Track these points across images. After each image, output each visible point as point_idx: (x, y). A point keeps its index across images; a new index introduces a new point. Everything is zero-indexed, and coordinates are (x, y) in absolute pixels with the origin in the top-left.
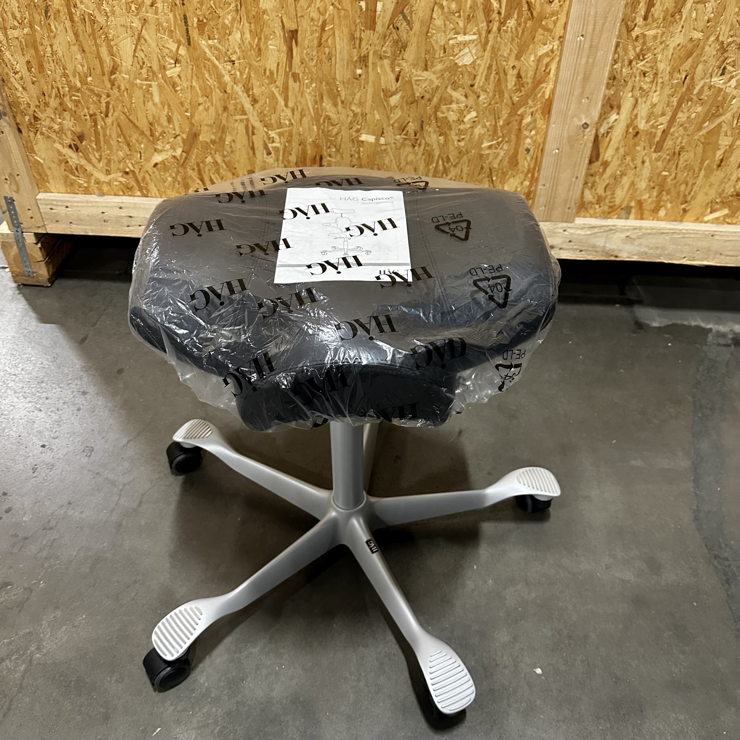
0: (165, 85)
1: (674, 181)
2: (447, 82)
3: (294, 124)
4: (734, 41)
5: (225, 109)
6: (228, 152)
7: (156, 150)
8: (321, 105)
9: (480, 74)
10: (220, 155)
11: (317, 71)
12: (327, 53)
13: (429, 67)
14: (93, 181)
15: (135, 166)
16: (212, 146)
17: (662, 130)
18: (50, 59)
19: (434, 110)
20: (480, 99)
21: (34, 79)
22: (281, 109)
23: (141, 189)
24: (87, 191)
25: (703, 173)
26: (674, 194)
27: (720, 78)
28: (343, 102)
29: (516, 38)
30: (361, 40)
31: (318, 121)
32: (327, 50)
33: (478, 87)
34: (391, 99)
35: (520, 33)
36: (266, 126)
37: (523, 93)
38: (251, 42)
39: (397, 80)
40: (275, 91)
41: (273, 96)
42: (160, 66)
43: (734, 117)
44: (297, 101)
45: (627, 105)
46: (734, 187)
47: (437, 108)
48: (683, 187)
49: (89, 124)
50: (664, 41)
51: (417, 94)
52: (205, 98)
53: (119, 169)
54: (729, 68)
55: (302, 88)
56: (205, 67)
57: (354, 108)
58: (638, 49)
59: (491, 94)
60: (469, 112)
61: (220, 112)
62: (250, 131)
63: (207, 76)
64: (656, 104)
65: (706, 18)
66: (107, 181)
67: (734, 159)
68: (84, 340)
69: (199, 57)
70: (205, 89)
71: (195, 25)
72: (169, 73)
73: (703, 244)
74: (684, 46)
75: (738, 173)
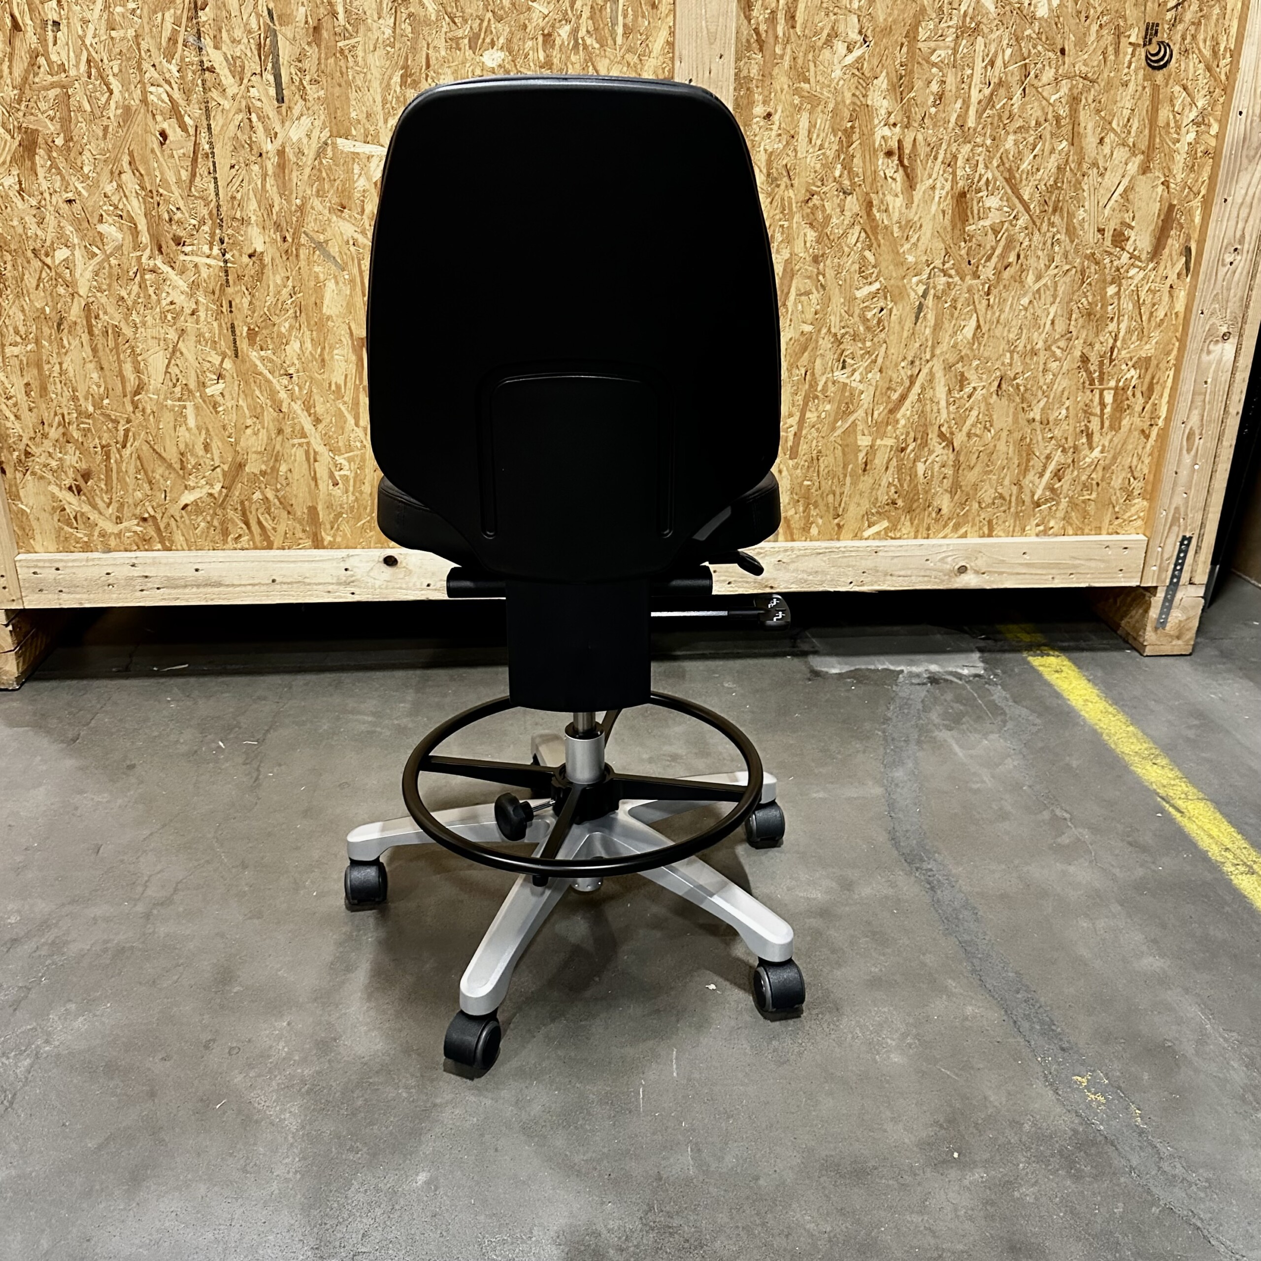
0: (204, 405)
1: (819, 492)
3: (367, 446)
5: (280, 431)
6: (282, 485)
7: (186, 487)
10: (271, 489)
14: (96, 534)
15: (157, 510)
16: (262, 478)
18: (57, 380)
21: (33, 405)
22: (349, 429)
23: (162, 542)
24: (87, 548)
25: (848, 479)
26: (822, 507)
27: (842, 373)
36: (331, 450)
38: (313, 352)
40: (343, 408)
41: (340, 414)
42: (198, 382)
43: (867, 413)
46: (888, 494)
48: (831, 497)
49: (99, 458)
52: (255, 420)
53: (134, 515)
54: (849, 361)
56: (255, 382)
61: (273, 436)
63: (257, 393)
65: (813, 310)
66: (116, 532)
67: (879, 461)
68: (74, 740)
69: (248, 370)
70: (255, 408)
71: (245, 334)
72: (209, 391)
73: (868, 563)
74: (799, 340)
75: (887, 477)
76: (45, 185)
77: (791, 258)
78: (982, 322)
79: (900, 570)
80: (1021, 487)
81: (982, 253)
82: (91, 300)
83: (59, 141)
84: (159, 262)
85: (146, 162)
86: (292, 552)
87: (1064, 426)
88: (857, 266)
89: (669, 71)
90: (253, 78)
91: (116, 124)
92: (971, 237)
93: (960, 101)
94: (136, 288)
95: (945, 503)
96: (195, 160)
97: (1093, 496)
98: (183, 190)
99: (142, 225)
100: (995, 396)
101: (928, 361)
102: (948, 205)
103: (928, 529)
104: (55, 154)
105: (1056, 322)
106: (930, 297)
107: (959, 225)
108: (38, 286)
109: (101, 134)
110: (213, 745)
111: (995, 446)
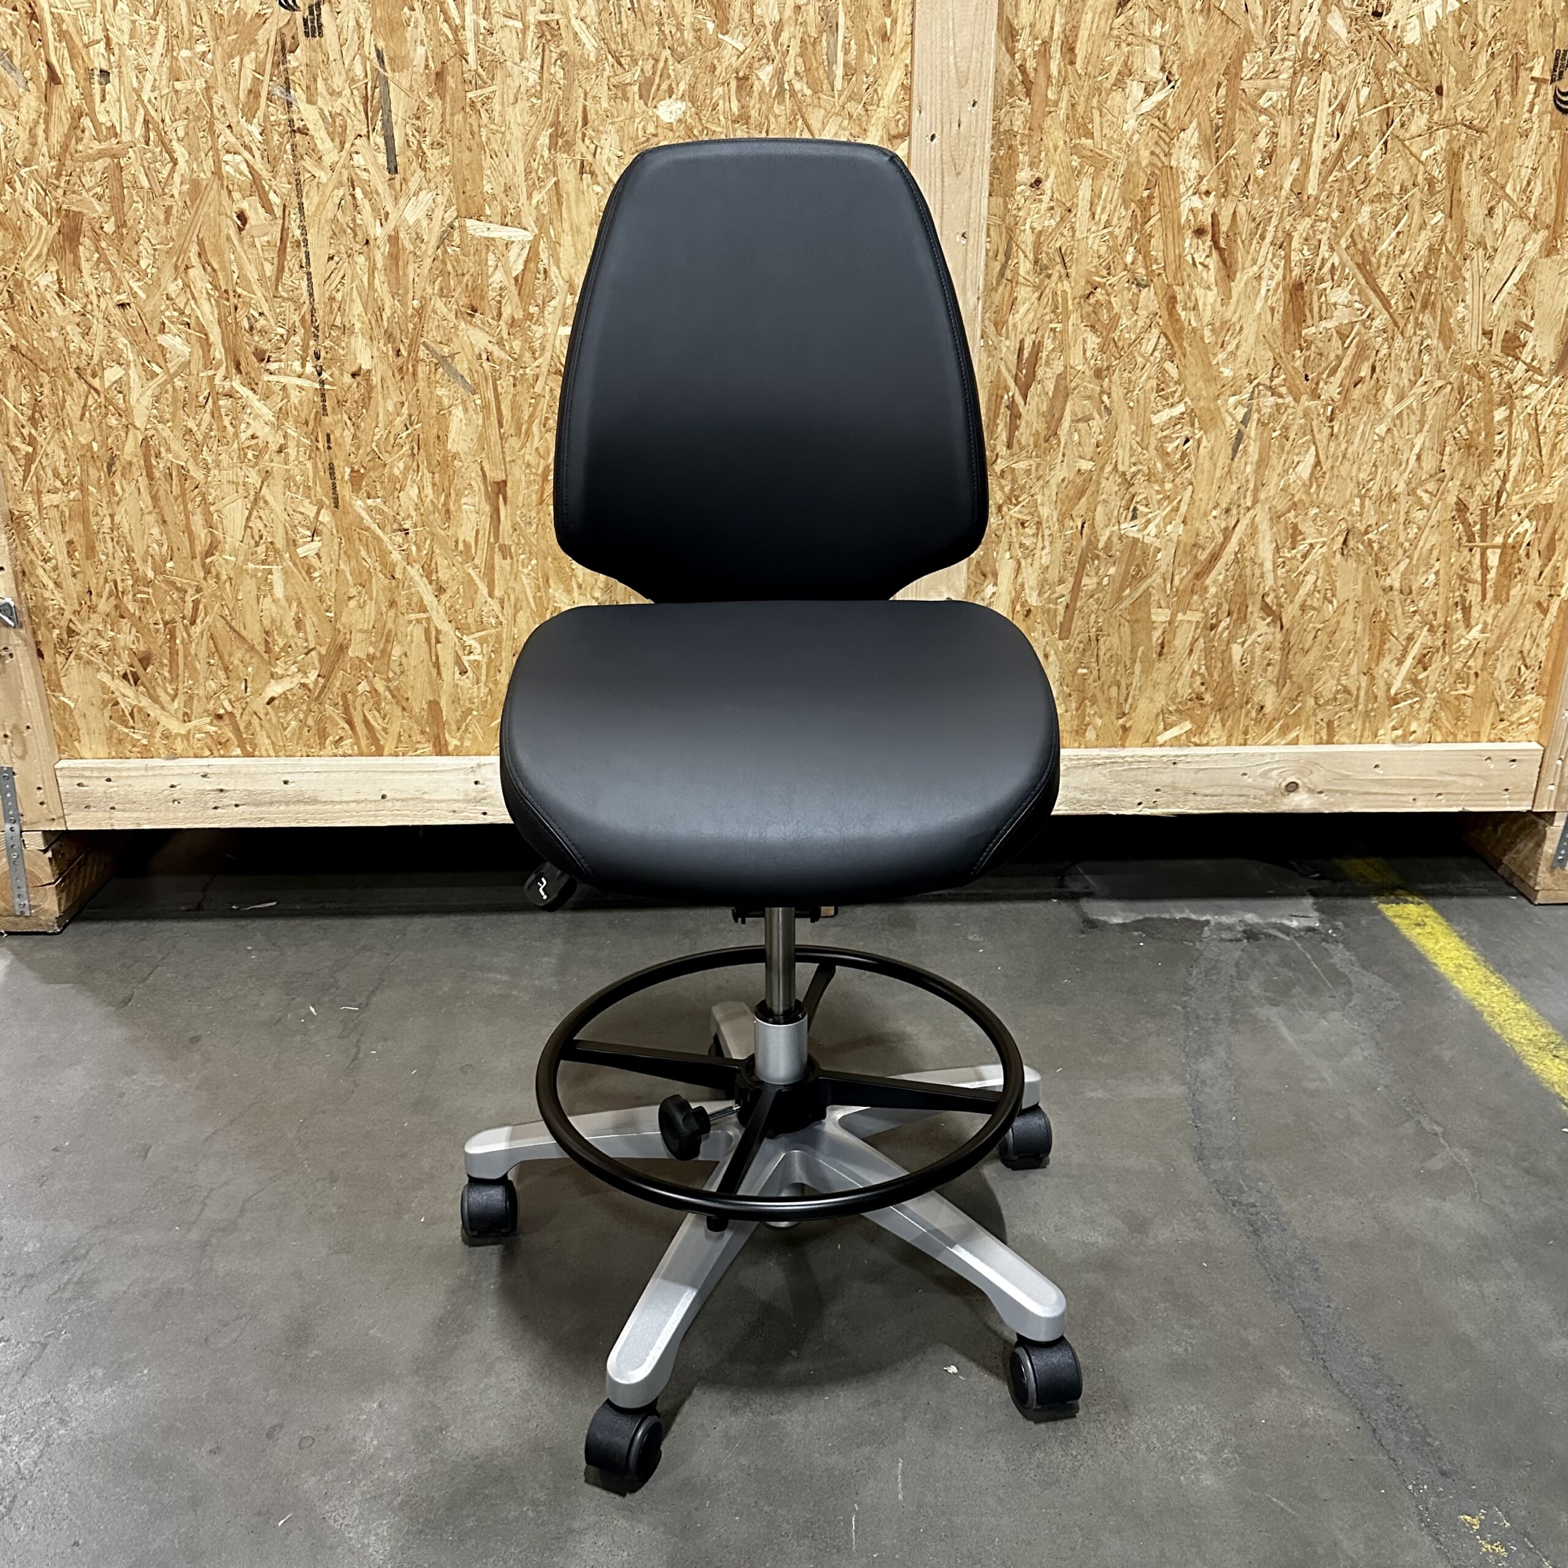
0: (295, 570)
1: (1099, 683)
3: (502, 622)
4: (1140, 470)
5: (392, 604)
6: (395, 673)
8: (544, 592)
10: (381, 678)
11: (536, 541)
14: (158, 735)
15: (236, 705)
16: (369, 665)
17: (1065, 604)
18: (108, 537)
21: (77, 569)
22: (483, 600)
23: (242, 745)
24: (146, 752)
25: (1138, 667)
26: (1102, 702)
27: (1133, 524)
28: (580, 587)
36: (457, 629)
38: (435, 501)
40: (473, 574)
41: (470, 582)
42: (288, 540)
43: (1164, 578)
44: (508, 588)
45: (1005, 569)
46: (1191, 685)
48: (1114, 690)
49: (162, 637)
50: (1042, 476)
52: (360, 588)
53: (206, 711)
54: (1141, 508)
55: (515, 566)
56: (360, 540)
57: (597, 594)
58: (1007, 489)
61: (384, 609)
62: (432, 638)
63: (363, 553)
64: (1047, 568)
65: (1094, 441)
66: (183, 732)
67: (1181, 641)
68: (126, 1001)
69: (351, 524)
70: (361, 573)
71: (347, 477)
72: (301, 551)
73: (1165, 778)
74: (1074, 482)
75: (1194, 663)
76: (91, 285)
77: (1065, 371)
78: (1322, 457)
79: (1207, 787)
80: (1372, 678)
81: (1324, 365)
82: (150, 433)
83: (109, 228)
84: (237, 384)
85: (220, 254)
86: (407, 760)
87: (1433, 597)
88: (1154, 383)
89: (904, 125)
90: (358, 141)
91: (181, 204)
92: (1309, 343)
93: (1297, 161)
94: (207, 417)
95: (1269, 698)
96: (282, 251)
97: (1471, 690)
98: (267, 290)
99: (215, 335)
100: (1338, 556)
101: (1249, 509)
102: (1278, 301)
103: (1246, 733)
104: (103, 244)
105: (1424, 457)
106: (1253, 424)
107: (1293, 327)
108: (83, 415)
109: (162, 217)
110: (303, 1012)
111: (1338, 623)
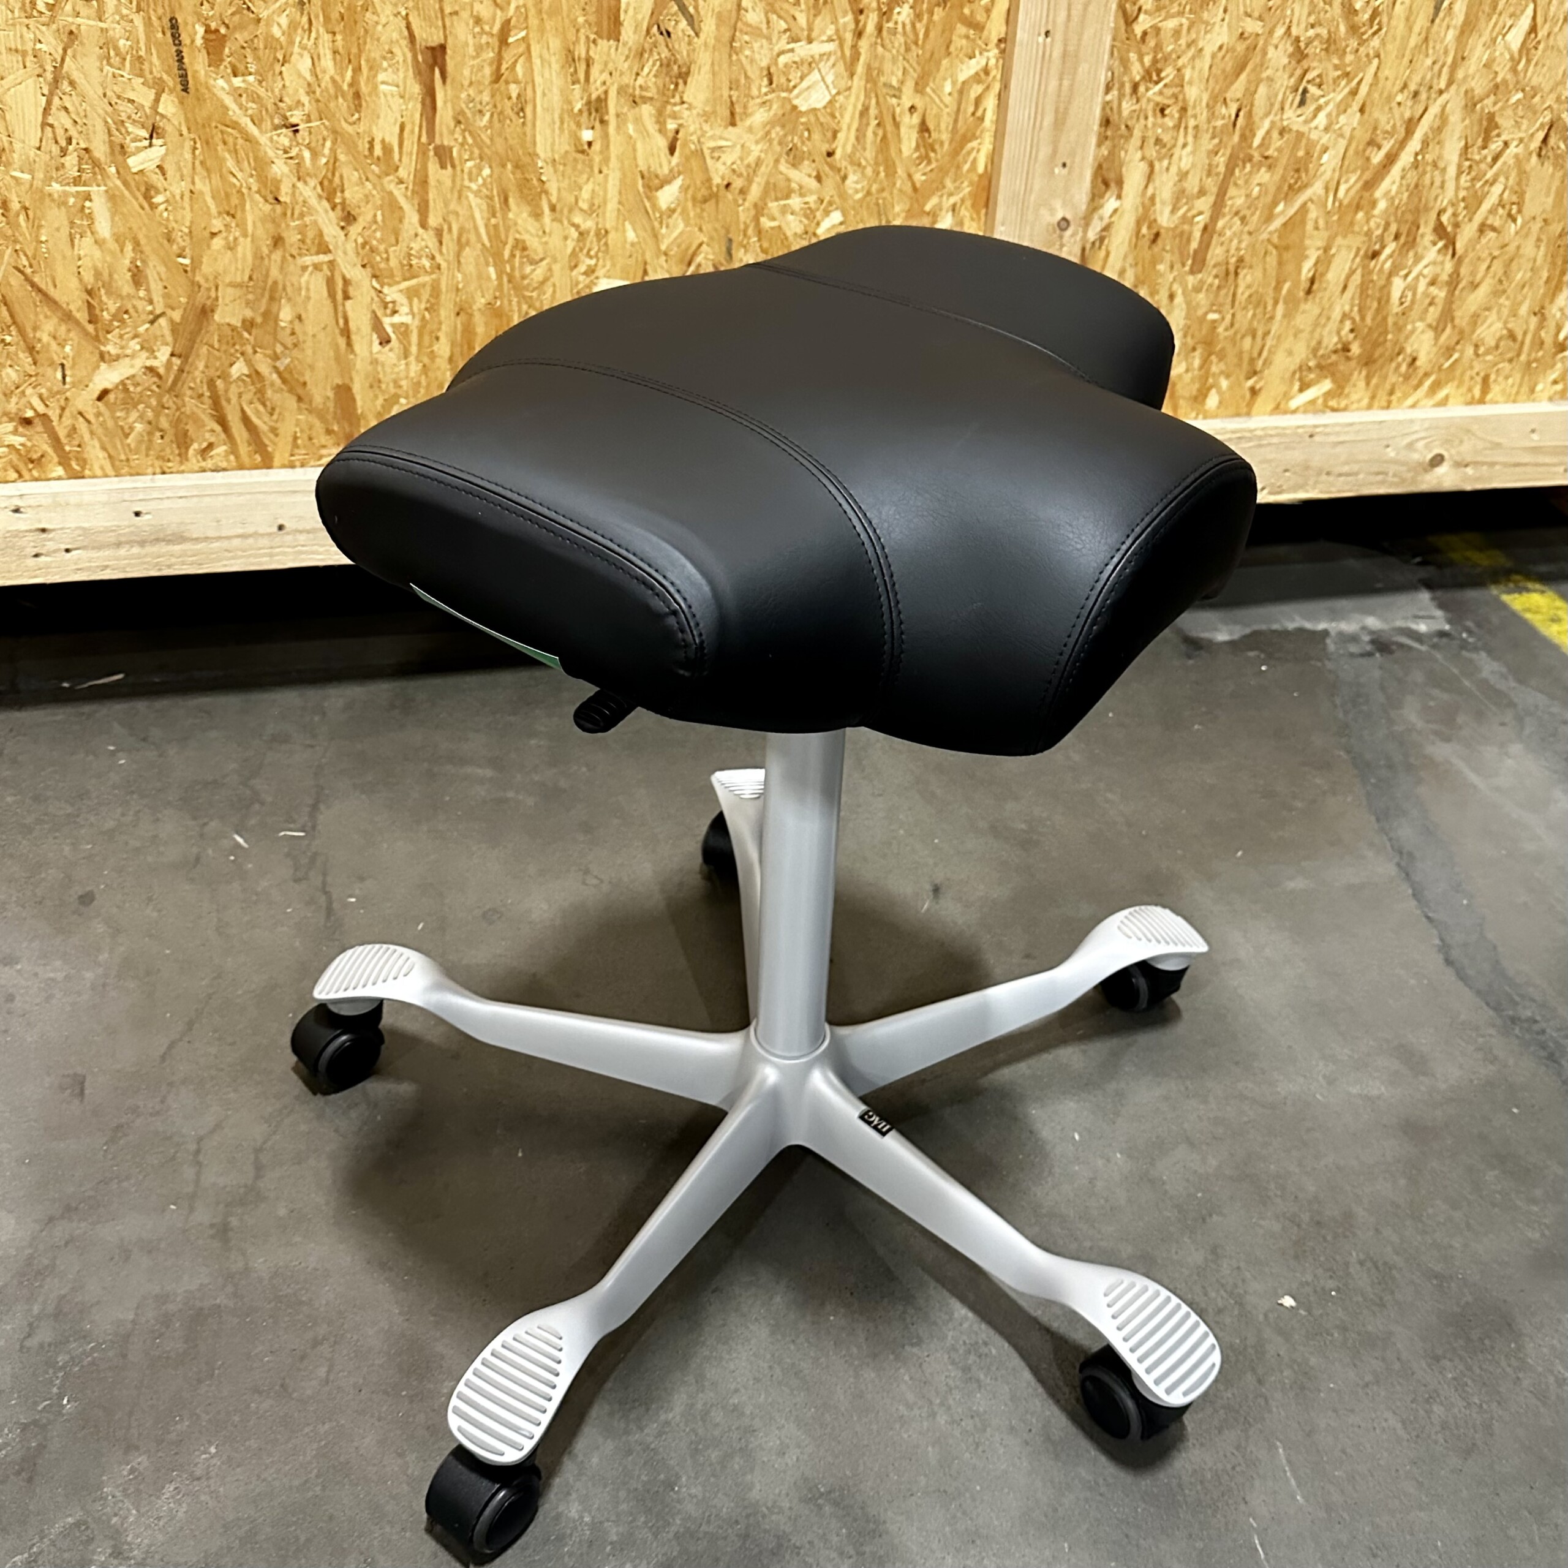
0: (126, 193)
1: (1231, 332)
2: (778, 148)
3: (444, 265)
4: (1317, 35)
5: (278, 241)
6: (286, 348)
7: (102, 357)
8: (505, 218)
9: (845, 127)
10: (265, 355)
11: (491, 140)
12: (514, 95)
13: (737, 118)
15: (51, 402)
16: (246, 335)
17: (1201, 226)
19: (753, 212)
20: (848, 182)
22: (412, 233)
23: (64, 461)
25: (1280, 309)
26: (1231, 358)
27: (1299, 112)
28: (553, 208)
29: (913, 47)
30: (589, 63)
31: (497, 256)
32: (514, 90)
33: (843, 157)
34: (659, 194)
35: (921, 36)
36: (375, 276)
37: (933, 165)
38: (338, 78)
39: (672, 150)
40: (398, 192)
41: (392, 206)
42: (111, 144)
43: (1327, 189)
44: (448, 213)
45: (1134, 175)
46: (1338, 333)
47: (759, 210)
48: (1247, 342)
50: (1193, 41)
51: (717, 180)
52: (228, 219)
53: (6, 414)
54: (1313, 90)
55: (458, 179)
56: (225, 143)
57: (577, 219)
58: (1147, 60)
59: (869, 171)
60: (827, 213)
61: (265, 250)
62: (339, 291)
63: (230, 163)
64: (1187, 173)
67: (1335, 275)
69: (209, 118)
70: (227, 195)
71: (199, 42)
72: (134, 163)
73: (1295, 456)
74: (1231, 50)
75: (1343, 304)
78: (1539, 20)
79: (1343, 464)
80: (1543, 318)
95: (1424, 347)
100: (1534, 158)
101: (1441, 92)
103: (1391, 392)
110: (227, 844)
111: (1518, 247)
